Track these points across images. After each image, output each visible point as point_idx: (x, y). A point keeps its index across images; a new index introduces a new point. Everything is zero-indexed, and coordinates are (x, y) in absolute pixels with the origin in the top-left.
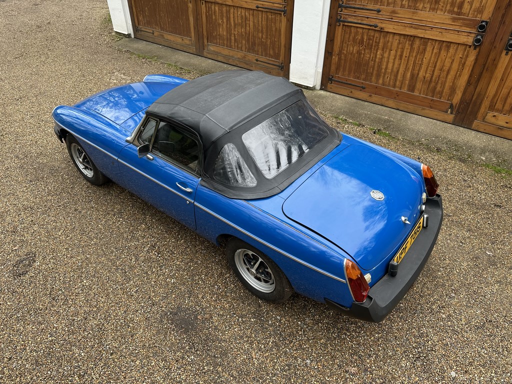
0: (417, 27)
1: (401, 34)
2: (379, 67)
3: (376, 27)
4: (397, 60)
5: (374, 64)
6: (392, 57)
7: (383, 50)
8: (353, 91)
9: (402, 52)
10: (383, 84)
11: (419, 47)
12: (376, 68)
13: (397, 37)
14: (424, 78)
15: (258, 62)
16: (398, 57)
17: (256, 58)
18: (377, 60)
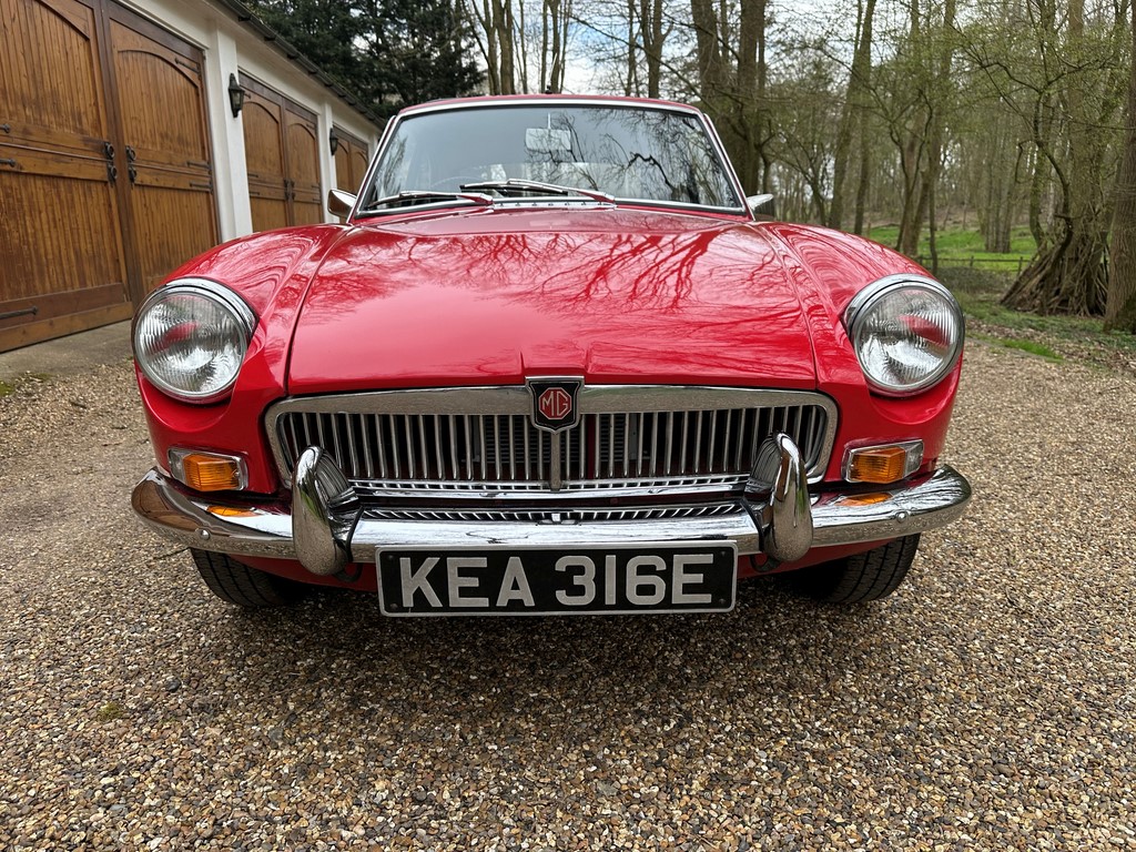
0: (59, 158)
1: (41, 175)
2: (37, 251)
3: (12, 164)
4: (52, 230)
5: (29, 249)
6: (45, 227)
7: (31, 216)
9: (54, 214)
10: (53, 290)
11: (66, 196)
12: (34, 260)
13: (39, 183)
14: (87, 251)
16: (52, 224)
18: (30, 239)
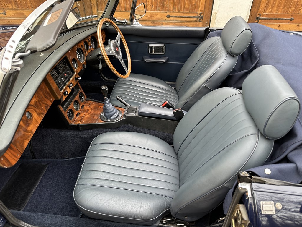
8: (281, 24)
15: (170, 19)
17: (167, 14)
